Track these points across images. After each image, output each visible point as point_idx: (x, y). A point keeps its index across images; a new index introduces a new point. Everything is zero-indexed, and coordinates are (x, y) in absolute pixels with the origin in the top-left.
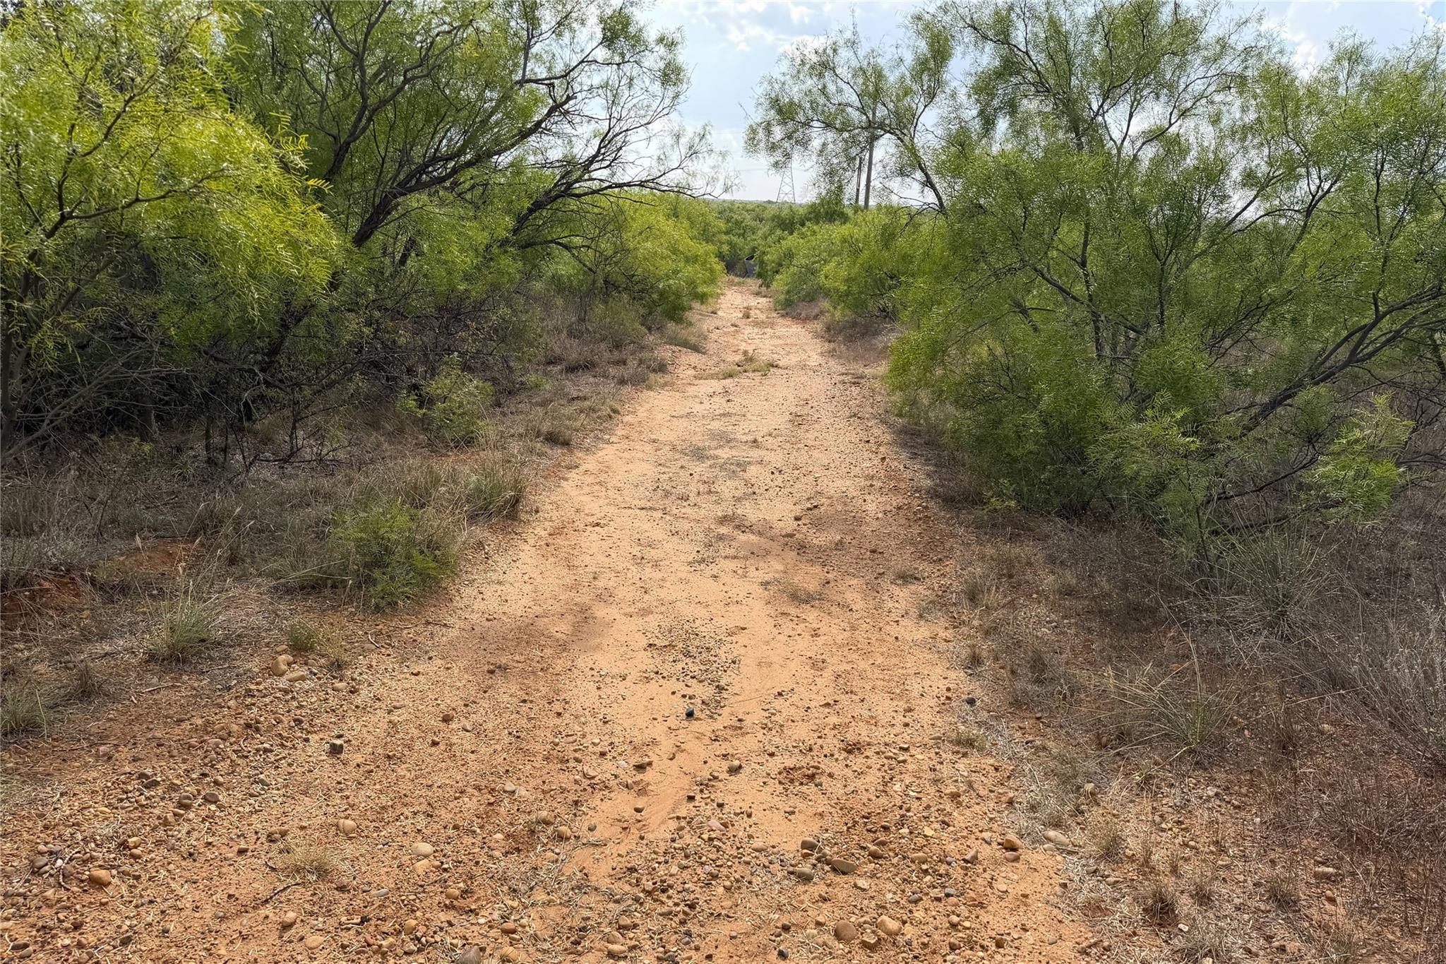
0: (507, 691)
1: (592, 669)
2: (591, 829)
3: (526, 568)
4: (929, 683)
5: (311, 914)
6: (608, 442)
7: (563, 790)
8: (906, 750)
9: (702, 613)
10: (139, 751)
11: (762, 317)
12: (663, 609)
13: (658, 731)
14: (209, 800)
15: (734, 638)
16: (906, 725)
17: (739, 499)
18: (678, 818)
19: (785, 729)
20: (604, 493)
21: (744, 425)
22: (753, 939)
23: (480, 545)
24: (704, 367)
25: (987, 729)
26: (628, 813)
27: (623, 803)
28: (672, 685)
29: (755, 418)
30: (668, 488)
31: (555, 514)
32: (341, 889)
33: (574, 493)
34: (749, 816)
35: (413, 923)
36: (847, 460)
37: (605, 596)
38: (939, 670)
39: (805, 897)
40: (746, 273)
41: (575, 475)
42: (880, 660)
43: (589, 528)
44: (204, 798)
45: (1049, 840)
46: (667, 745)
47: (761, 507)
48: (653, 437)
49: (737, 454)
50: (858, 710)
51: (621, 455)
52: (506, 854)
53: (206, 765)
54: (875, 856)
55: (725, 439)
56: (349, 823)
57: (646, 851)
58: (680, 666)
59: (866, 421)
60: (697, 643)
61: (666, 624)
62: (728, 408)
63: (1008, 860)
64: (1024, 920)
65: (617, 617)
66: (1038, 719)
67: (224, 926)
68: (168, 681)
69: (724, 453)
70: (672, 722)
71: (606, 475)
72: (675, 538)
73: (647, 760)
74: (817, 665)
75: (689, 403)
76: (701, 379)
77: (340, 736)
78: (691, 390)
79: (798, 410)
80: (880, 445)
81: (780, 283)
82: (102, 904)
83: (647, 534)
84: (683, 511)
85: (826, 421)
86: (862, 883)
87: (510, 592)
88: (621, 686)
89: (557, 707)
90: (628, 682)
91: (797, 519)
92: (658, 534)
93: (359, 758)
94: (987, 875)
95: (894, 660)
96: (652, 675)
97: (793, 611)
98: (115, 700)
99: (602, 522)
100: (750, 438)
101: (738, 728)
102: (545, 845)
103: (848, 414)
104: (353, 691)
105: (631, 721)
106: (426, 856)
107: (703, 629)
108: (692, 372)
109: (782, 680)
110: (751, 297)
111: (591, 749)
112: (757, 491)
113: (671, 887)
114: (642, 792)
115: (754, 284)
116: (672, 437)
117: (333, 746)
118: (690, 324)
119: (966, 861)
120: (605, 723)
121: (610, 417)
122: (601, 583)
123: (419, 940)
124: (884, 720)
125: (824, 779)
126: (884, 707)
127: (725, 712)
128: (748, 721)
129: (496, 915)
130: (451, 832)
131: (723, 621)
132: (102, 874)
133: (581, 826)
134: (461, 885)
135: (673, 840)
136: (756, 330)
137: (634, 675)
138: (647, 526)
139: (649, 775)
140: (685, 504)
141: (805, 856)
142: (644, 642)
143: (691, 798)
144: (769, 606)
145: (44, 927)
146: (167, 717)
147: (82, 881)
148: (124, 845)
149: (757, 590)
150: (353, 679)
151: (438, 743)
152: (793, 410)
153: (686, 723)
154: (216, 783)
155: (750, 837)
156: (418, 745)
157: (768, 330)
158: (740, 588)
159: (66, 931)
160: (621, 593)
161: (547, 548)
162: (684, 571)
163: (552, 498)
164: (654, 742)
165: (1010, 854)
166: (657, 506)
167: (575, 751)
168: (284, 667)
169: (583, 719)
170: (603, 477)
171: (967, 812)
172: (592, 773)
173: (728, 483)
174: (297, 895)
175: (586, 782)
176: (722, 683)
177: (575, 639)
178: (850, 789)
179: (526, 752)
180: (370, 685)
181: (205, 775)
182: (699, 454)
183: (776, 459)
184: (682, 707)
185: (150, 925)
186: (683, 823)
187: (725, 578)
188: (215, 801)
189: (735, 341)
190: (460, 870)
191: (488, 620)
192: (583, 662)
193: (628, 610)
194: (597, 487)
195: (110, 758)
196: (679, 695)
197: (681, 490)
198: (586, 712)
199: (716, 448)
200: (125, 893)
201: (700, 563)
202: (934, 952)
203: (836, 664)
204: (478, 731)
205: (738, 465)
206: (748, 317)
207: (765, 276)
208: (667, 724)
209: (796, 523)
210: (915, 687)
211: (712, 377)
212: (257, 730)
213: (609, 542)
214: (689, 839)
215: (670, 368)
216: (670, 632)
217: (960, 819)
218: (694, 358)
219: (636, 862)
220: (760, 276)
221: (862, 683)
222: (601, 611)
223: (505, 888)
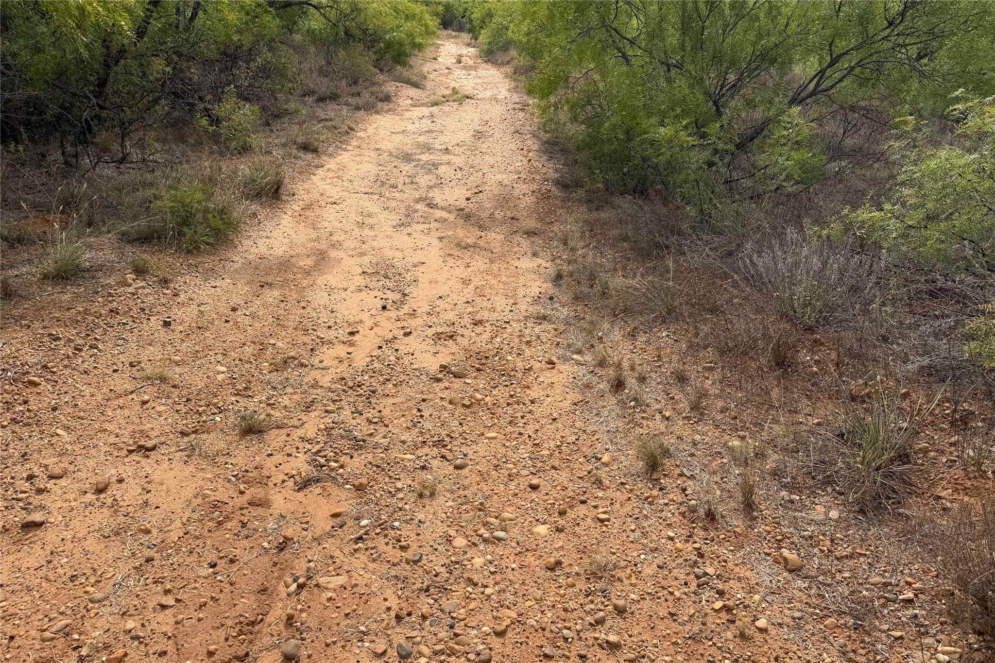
0: (272, 295)
1: (326, 285)
2: (320, 362)
3: (285, 229)
4: (530, 290)
5: (158, 397)
6: (345, 150)
7: (304, 344)
8: (508, 322)
9: (398, 255)
10: (46, 323)
11: (471, 62)
12: (374, 252)
13: (365, 316)
14: (92, 347)
15: (417, 269)
16: (511, 311)
17: (431, 187)
18: (372, 356)
19: (440, 315)
20: (340, 183)
21: (442, 139)
22: (405, 405)
23: (255, 215)
24: (419, 98)
25: (557, 311)
26: (343, 354)
27: (341, 350)
28: (376, 293)
29: (449, 134)
30: (384, 180)
31: (306, 197)
32: (175, 386)
33: (320, 183)
34: (413, 355)
35: (216, 401)
36: (507, 162)
37: (337, 245)
38: (538, 283)
39: (437, 388)
40: (461, 29)
41: (321, 172)
42: (504, 279)
43: (329, 205)
44: (90, 346)
45: (573, 359)
46: (369, 323)
47: (445, 192)
48: (377, 146)
49: (434, 158)
50: (486, 304)
51: (354, 159)
52: (270, 372)
53: (88, 330)
54: (478, 370)
55: (427, 148)
56: (177, 358)
57: (351, 371)
58: (381, 283)
59: (524, 136)
60: (393, 271)
61: (374, 261)
62: (432, 127)
63: (548, 368)
64: (549, 392)
65: (344, 257)
66: (586, 305)
67: (109, 403)
68: (58, 289)
69: (425, 157)
70: (373, 312)
71: (343, 172)
72: (386, 212)
73: (356, 330)
74: (466, 282)
75: (404, 124)
76: (415, 106)
77: (170, 318)
78: (407, 115)
79: (480, 128)
80: (530, 152)
81: (484, 36)
82: (37, 393)
83: (367, 209)
84: (393, 194)
85: (498, 136)
86: (468, 381)
87: (275, 243)
88: (344, 294)
89: (303, 304)
90: (348, 292)
91: (468, 199)
92: (375, 209)
93: (181, 328)
94: (535, 376)
95: (512, 279)
96: (364, 288)
97: (456, 253)
98: (26, 298)
99: (338, 201)
100: (444, 147)
101: (413, 314)
102: (293, 368)
103: (513, 131)
104: (176, 295)
105: (349, 311)
106: (223, 373)
107: (398, 263)
108: (409, 102)
109: (443, 290)
110: (464, 47)
111: (322, 325)
112: (444, 182)
113: (364, 385)
114: (352, 344)
115: (466, 37)
116: (390, 146)
117: (165, 322)
118: (411, 67)
119: (525, 369)
120: (332, 312)
121: (347, 132)
122: (335, 238)
123: (220, 408)
124: (499, 309)
125: (459, 338)
126: (500, 302)
127: (406, 307)
128: (419, 311)
129: (264, 398)
130: (237, 362)
131: (411, 259)
132: (36, 379)
133: (316, 361)
134: (244, 385)
135: (367, 366)
136: (464, 72)
137: (353, 288)
138: (368, 204)
139: (357, 337)
140: (395, 190)
141: (441, 371)
142: (360, 271)
143: (380, 347)
144: (441, 251)
145: (7, 402)
146: (60, 307)
147: (24, 382)
148: (45, 367)
149: (435, 242)
150: (175, 289)
151: (229, 321)
152: (477, 128)
153: (382, 312)
154: (96, 339)
155: (412, 364)
156: (216, 323)
157: (472, 72)
158: (424, 241)
159: (20, 404)
160: (346, 244)
161: (300, 216)
162: (389, 231)
163: (305, 186)
164: (361, 321)
165: (550, 366)
166: (376, 192)
167: (313, 325)
168: (130, 281)
169: (318, 310)
170: (340, 173)
171: (534, 350)
172: (322, 336)
173: (425, 177)
174: (149, 390)
175: (318, 341)
176: (406, 292)
177: (316, 269)
178: (472, 341)
179: (283, 326)
180: (186, 292)
181: (89, 335)
182: (407, 158)
183: (459, 161)
184: (379, 304)
185: (67, 402)
186: (374, 358)
187: (414, 235)
188: (97, 348)
189: (447, 80)
190: (243, 379)
191: (259, 258)
192: (321, 281)
193: (351, 253)
194: (336, 180)
195: (29, 327)
196: (379, 298)
197: (393, 181)
198: (321, 307)
199: (419, 154)
200: (51, 389)
201: (400, 226)
202: (499, 407)
203: (477, 281)
204: (253, 316)
205: (433, 165)
206: (460, 63)
207: (474, 32)
208: (371, 313)
209: (466, 202)
210: (521, 292)
211: (423, 105)
212: (118, 313)
213: (342, 214)
214: (376, 365)
215: (394, 99)
216: (377, 265)
217: (528, 352)
218: (413, 92)
219: (345, 376)
220: (470, 31)
221: (490, 291)
222: (333, 254)
223: (269, 387)
